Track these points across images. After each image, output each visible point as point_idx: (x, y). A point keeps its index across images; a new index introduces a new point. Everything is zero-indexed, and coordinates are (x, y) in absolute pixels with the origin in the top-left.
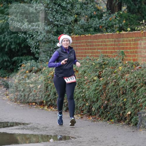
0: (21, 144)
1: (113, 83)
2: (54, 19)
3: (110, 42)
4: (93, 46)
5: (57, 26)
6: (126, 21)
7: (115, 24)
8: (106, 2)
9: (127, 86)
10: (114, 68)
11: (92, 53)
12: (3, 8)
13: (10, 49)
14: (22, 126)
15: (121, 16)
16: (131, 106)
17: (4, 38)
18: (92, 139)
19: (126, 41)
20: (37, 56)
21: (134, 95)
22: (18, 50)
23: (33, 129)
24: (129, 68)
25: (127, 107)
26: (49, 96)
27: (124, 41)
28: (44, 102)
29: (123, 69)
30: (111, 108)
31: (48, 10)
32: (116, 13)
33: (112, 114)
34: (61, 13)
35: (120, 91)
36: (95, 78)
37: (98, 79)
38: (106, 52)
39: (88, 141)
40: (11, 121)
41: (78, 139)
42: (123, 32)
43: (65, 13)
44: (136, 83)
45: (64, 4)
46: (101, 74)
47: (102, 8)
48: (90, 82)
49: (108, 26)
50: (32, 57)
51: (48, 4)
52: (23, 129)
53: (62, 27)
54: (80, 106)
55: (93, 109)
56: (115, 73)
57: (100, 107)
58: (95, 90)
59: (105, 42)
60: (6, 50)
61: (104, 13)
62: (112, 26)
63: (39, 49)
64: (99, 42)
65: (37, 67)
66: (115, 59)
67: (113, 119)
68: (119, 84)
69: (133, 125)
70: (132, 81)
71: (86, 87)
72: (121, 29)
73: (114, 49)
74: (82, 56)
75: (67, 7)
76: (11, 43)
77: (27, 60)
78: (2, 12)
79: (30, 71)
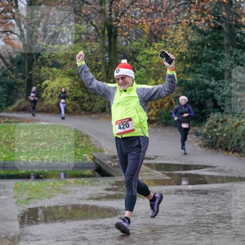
12: (193, 68)
13: (200, 103)
14: (211, 169)
17: (195, 93)
20: (222, 108)
23: (220, 171)
26: (233, 143)
28: (229, 148)
40: (201, 164)
50: (218, 110)
51: (232, 65)
52: (211, 171)
60: (197, 103)
63: (224, 103)
65: (223, 118)
76: (201, 97)
77: (214, 112)
78: (193, 71)
79: (217, 122)
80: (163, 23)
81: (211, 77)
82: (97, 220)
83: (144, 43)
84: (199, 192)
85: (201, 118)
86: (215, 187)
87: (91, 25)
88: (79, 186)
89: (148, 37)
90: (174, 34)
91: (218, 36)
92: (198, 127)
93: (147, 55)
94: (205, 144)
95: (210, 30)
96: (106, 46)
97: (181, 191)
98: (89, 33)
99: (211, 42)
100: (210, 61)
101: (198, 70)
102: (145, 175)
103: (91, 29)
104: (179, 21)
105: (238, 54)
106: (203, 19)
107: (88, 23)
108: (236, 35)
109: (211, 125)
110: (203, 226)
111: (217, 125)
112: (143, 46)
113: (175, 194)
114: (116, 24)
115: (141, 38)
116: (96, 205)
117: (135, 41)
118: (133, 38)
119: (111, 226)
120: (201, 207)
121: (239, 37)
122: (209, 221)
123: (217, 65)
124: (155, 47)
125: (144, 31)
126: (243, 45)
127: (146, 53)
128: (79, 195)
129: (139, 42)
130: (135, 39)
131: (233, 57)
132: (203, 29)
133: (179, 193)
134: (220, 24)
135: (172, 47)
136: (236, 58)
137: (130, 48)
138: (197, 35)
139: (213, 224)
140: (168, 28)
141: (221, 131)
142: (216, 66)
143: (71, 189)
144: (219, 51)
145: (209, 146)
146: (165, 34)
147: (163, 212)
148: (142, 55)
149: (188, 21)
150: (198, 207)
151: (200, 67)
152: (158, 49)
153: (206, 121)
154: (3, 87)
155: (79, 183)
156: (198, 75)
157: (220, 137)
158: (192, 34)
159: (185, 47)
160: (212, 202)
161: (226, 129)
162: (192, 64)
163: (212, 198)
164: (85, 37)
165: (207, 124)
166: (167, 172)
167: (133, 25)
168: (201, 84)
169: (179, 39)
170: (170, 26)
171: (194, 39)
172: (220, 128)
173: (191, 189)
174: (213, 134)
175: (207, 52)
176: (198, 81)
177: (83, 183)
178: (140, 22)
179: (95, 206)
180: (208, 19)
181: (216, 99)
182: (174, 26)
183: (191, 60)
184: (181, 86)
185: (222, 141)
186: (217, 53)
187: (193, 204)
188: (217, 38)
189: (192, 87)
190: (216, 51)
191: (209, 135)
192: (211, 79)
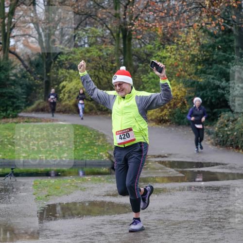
12: (205, 69)
13: (211, 102)
14: (222, 166)
17: (206, 93)
22: (218, 104)
23: (231, 168)
28: (240, 146)
40: (213, 162)
50: (229, 110)
52: (223, 168)
60: (208, 103)
65: (233, 117)
76: (212, 97)
77: (225, 112)
78: (205, 72)
79: (228, 121)
80: (176, 26)
81: (222, 78)
82: (114, 216)
83: (157, 46)
85: (212, 117)
86: (227, 184)
87: (106, 28)
88: (96, 184)
89: (161, 40)
90: (186, 37)
91: (228, 39)
92: (210, 126)
93: (160, 57)
94: (216, 142)
95: (221, 33)
96: (120, 48)
98: (105, 36)
99: (222, 44)
100: (220, 62)
101: (209, 71)
103: (107, 32)
104: (191, 25)
106: (213, 22)
107: (103, 27)
109: (222, 124)
110: (215, 221)
111: (228, 124)
112: (156, 49)
113: (188, 190)
114: (130, 28)
115: (154, 41)
116: (113, 201)
117: (149, 44)
118: (146, 41)
119: (127, 222)
122: (221, 216)
123: (228, 67)
124: (168, 50)
125: (157, 34)
127: (160, 56)
128: (96, 192)
129: (152, 45)
130: (148, 42)
132: (213, 32)
134: (230, 27)
135: (184, 49)
137: (144, 51)
138: (208, 38)
139: (225, 219)
140: (180, 31)
141: (232, 130)
142: (226, 68)
143: (88, 186)
144: (230, 53)
145: (220, 145)
146: (177, 37)
147: (177, 208)
148: (155, 57)
149: (200, 25)
150: (210, 202)
151: (211, 69)
152: (170, 51)
153: (217, 120)
154: (22, 89)
155: (96, 180)
156: (209, 76)
157: (231, 136)
158: (204, 37)
159: (197, 49)
160: (224, 198)
161: (237, 128)
162: (203, 66)
164: (101, 40)
165: (218, 123)
166: (181, 170)
167: (146, 29)
168: (212, 85)
169: (191, 41)
170: (182, 29)
171: (205, 42)
172: (231, 126)
174: (224, 133)
175: (218, 54)
176: (209, 82)
177: (100, 180)
178: (153, 26)
179: (112, 203)
180: (219, 23)
181: (227, 99)
182: (186, 30)
183: (203, 62)
184: (193, 87)
185: (233, 140)
186: (227, 55)
187: (205, 200)
188: (227, 41)
189: (203, 87)
190: (227, 53)
191: (220, 134)
192: (222, 80)
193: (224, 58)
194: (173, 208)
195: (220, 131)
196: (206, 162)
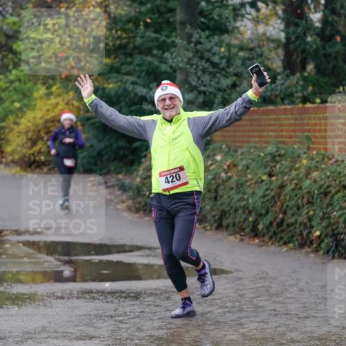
0: (146, 279)
1: (293, 186)
2: (200, 82)
3: (288, 120)
4: (261, 125)
5: (204, 93)
6: (313, 87)
7: (297, 92)
8: (282, 58)
9: (314, 191)
10: (295, 162)
11: (259, 137)
12: (118, 65)
14: (147, 252)
15: (305, 79)
16: (321, 223)
18: (258, 274)
19: (314, 119)
21: (325, 206)
24: (318, 162)
25: (314, 223)
27: (310, 119)
29: (309, 164)
30: (288, 226)
31: (190, 69)
32: (298, 75)
33: (290, 234)
34: (210, 73)
35: (303, 198)
36: (265, 177)
37: (269, 179)
38: (282, 137)
39: (253, 277)
40: (129, 243)
41: (235, 274)
42: (308, 105)
43: (217, 72)
44: (328, 187)
45: (216, 59)
46: (273, 170)
47: (274, 66)
48: (256, 183)
49: (285, 95)
51: (190, 59)
52: (148, 256)
53: (212, 95)
54: (240, 222)
55: (260, 227)
56: (295, 170)
57: (271, 224)
58: (264, 196)
59: (279, 119)
61: (279, 74)
62: (292, 95)
64: (271, 120)
66: (296, 147)
67: (293, 242)
68: (303, 188)
69: (324, 253)
70: (322, 183)
71: (250, 191)
72: (305, 100)
73: (294, 131)
74: (243, 142)
75: (220, 63)
78: (118, 71)
81: (150, 83)
84: (123, 295)
85: (131, 157)
86: (155, 287)
91: (165, 7)
92: (126, 174)
94: (137, 205)
97: (90, 292)
99: (153, 16)
100: (149, 52)
101: (126, 68)
102: (24, 263)
105: (202, 40)
108: (199, 4)
113: (78, 298)
115: (22, 9)
117: (11, 15)
118: (7, 9)
120: (126, 323)
121: (205, 9)
123: (163, 61)
126: (212, 23)
129: (18, 16)
130: (10, 11)
131: (192, 45)
133: (87, 296)
136: (199, 47)
137: (2, 29)
142: (160, 62)
144: (167, 33)
145: (145, 211)
146: (66, 2)
147: (56, 332)
150: (121, 322)
151: (130, 63)
153: (140, 163)
156: (126, 78)
158: (117, 2)
160: (147, 313)
162: (115, 58)
163: (149, 305)
165: (141, 169)
166: (66, 258)
168: (132, 95)
171: (120, 12)
173: (109, 290)
175: (145, 35)
176: (125, 90)
183: (115, 50)
186: (163, 38)
187: (111, 317)
188: (163, 9)
189: (114, 100)
190: (162, 35)
191: (145, 189)
192: (151, 86)
193: (156, 44)
194: (48, 332)
195: (144, 184)
196: (116, 243)
